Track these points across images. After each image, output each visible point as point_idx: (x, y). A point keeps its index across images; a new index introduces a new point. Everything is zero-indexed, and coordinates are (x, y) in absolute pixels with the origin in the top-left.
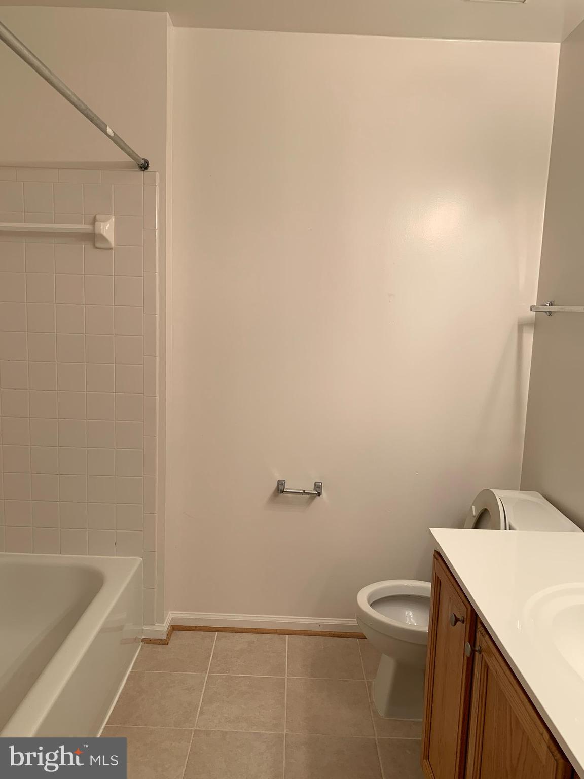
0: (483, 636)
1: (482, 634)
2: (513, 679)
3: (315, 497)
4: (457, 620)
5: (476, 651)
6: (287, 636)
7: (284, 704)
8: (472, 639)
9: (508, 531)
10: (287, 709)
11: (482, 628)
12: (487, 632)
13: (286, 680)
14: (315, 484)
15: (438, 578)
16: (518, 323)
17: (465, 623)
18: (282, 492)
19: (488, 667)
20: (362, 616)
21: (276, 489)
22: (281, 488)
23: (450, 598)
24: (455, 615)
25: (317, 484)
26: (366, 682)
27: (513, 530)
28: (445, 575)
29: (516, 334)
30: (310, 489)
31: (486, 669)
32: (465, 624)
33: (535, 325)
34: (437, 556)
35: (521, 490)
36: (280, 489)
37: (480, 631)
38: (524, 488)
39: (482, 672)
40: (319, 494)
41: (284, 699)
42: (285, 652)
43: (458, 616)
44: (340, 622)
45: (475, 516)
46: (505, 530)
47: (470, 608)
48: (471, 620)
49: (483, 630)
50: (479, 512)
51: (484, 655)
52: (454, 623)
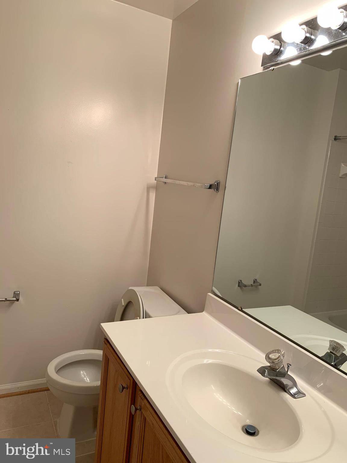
0: (142, 399)
2: (165, 430)
3: (14, 302)
4: (123, 388)
5: (138, 409)
8: (133, 401)
9: (145, 319)
11: (141, 394)
12: (145, 397)
14: (14, 293)
15: (107, 356)
16: (147, 186)
19: (146, 419)
20: (50, 380)
23: (116, 370)
24: (122, 385)
25: (16, 292)
26: (53, 422)
27: (149, 317)
29: (145, 193)
30: (10, 297)
31: (144, 420)
32: (129, 390)
33: (156, 189)
34: (107, 343)
35: (147, 286)
37: (140, 397)
38: (149, 285)
39: (142, 423)
40: (18, 300)
43: (125, 385)
44: (33, 383)
45: (123, 306)
46: (143, 318)
47: (132, 380)
48: (133, 388)
49: (142, 396)
50: (126, 303)
51: (143, 412)
52: (121, 391)
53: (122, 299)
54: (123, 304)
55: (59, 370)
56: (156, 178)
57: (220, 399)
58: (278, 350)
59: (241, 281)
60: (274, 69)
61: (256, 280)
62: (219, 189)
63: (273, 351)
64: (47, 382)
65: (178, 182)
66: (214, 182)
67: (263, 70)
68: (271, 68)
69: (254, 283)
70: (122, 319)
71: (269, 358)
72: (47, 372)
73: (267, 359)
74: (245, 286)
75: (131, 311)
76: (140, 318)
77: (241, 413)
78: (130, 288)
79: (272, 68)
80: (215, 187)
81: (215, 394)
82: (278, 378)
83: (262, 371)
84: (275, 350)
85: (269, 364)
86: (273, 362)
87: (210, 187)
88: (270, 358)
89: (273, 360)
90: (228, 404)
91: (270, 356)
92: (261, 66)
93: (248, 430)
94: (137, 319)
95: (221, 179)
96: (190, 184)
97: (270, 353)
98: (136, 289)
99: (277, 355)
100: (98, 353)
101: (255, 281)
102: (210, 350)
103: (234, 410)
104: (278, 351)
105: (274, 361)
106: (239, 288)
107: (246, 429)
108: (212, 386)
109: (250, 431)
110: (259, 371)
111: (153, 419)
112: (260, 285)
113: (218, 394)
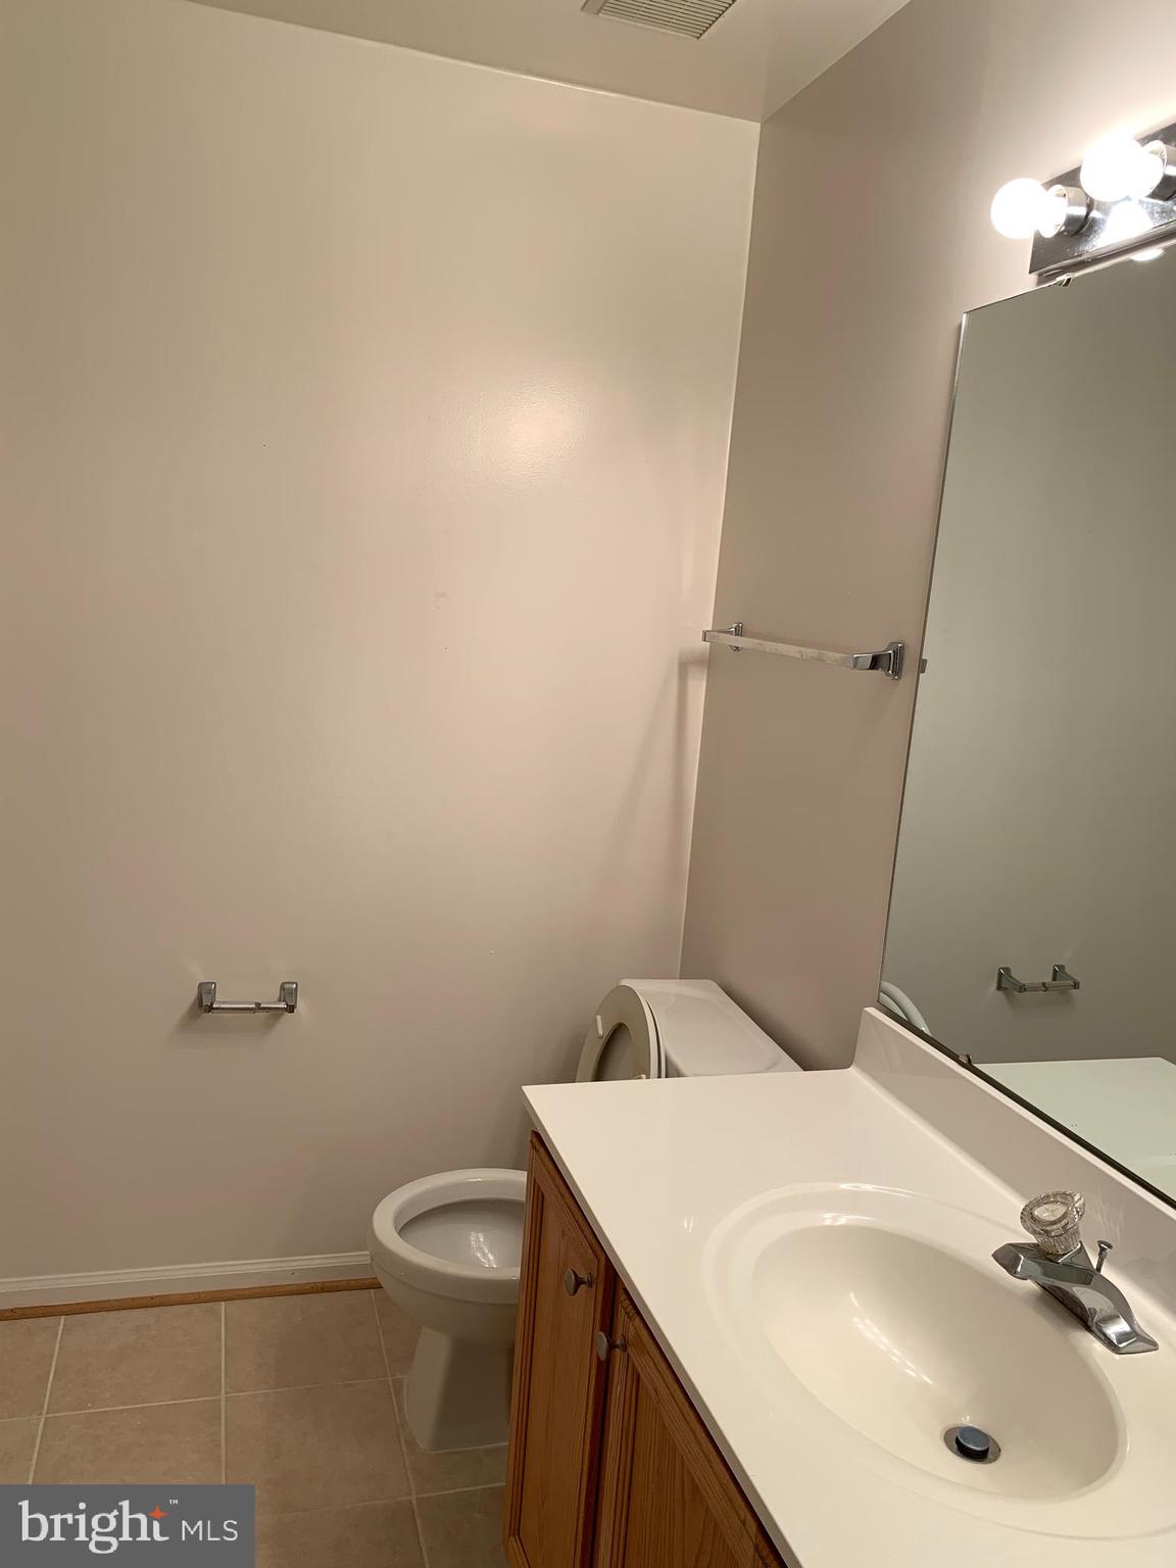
0: (629, 1317)
1: (628, 1314)
3: (282, 1014)
4: (579, 1282)
5: (617, 1347)
6: (223, 1303)
7: (220, 1457)
8: (608, 1324)
9: (663, 1079)
10: (226, 1467)
11: (627, 1302)
12: (637, 1311)
13: (223, 1403)
14: (282, 988)
15: (539, 1187)
16: (680, 659)
17: (594, 1285)
18: (210, 1008)
19: (639, 1376)
20: (382, 1253)
21: (194, 1004)
22: (206, 1002)
23: (563, 1232)
24: (574, 1272)
25: (287, 986)
26: (391, 1383)
27: (679, 1074)
28: (553, 1186)
29: (675, 681)
30: (271, 998)
31: (635, 1380)
32: (594, 1289)
33: (709, 666)
34: (535, 1140)
35: (680, 978)
36: (204, 1003)
38: (688, 972)
39: (628, 1387)
40: (291, 1009)
41: (218, 1446)
42: (220, 1340)
43: (583, 1275)
44: (336, 1261)
45: (601, 1038)
46: (659, 1077)
47: (603, 1258)
48: (606, 1281)
49: (630, 1307)
50: (610, 1028)
51: (631, 1354)
52: (572, 1290)
53: (599, 1017)
54: (601, 1032)
55: (409, 1225)
56: (705, 633)
57: (868, 1335)
58: (1064, 1194)
59: (1007, 970)
60: (1069, 280)
61: (1062, 967)
62: (901, 669)
63: (1048, 1196)
64: (372, 1259)
65: (770, 646)
66: (884, 649)
67: (1039, 283)
68: (1059, 279)
69: (1054, 979)
70: (599, 1076)
71: (1032, 1218)
72: (373, 1232)
73: (1028, 1223)
74: (1022, 988)
75: (622, 1056)
76: (648, 1077)
77: (929, 1377)
78: (624, 982)
79: (1064, 277)
80: (889, 662)
81: (856, 1320)
82: (1064, 1285)
83: (1008, 1257)
84: (1055, 1195)
85: (1032, 1239)
86: (1046, 1232)
87: (875, 663)
88: (1034, 1219)
89: (1046, 1226)
90: (895, 1351)
91: (1036, 1213)
92: (1030, 272)
93: (964, 1443)
94: (640, 1078)
95: (909, 638)
96: (808, 652)
97: (1039, 1203)
98: (638, 985)
99: (1060, 1210)
100: (514, 1181)
101: (1058, 973)
102: (844, 1186)
103: (912, 1370)
104: (1065, 1198)
105: (1048, 1228)
106: (1000, 994)
107: (957, 1439)
108: (852, 1295)
109: (972, 1447)
110: (995, 1256)
111: (657, 1374)
112: (1076, 985)
113: (868, 1322)
